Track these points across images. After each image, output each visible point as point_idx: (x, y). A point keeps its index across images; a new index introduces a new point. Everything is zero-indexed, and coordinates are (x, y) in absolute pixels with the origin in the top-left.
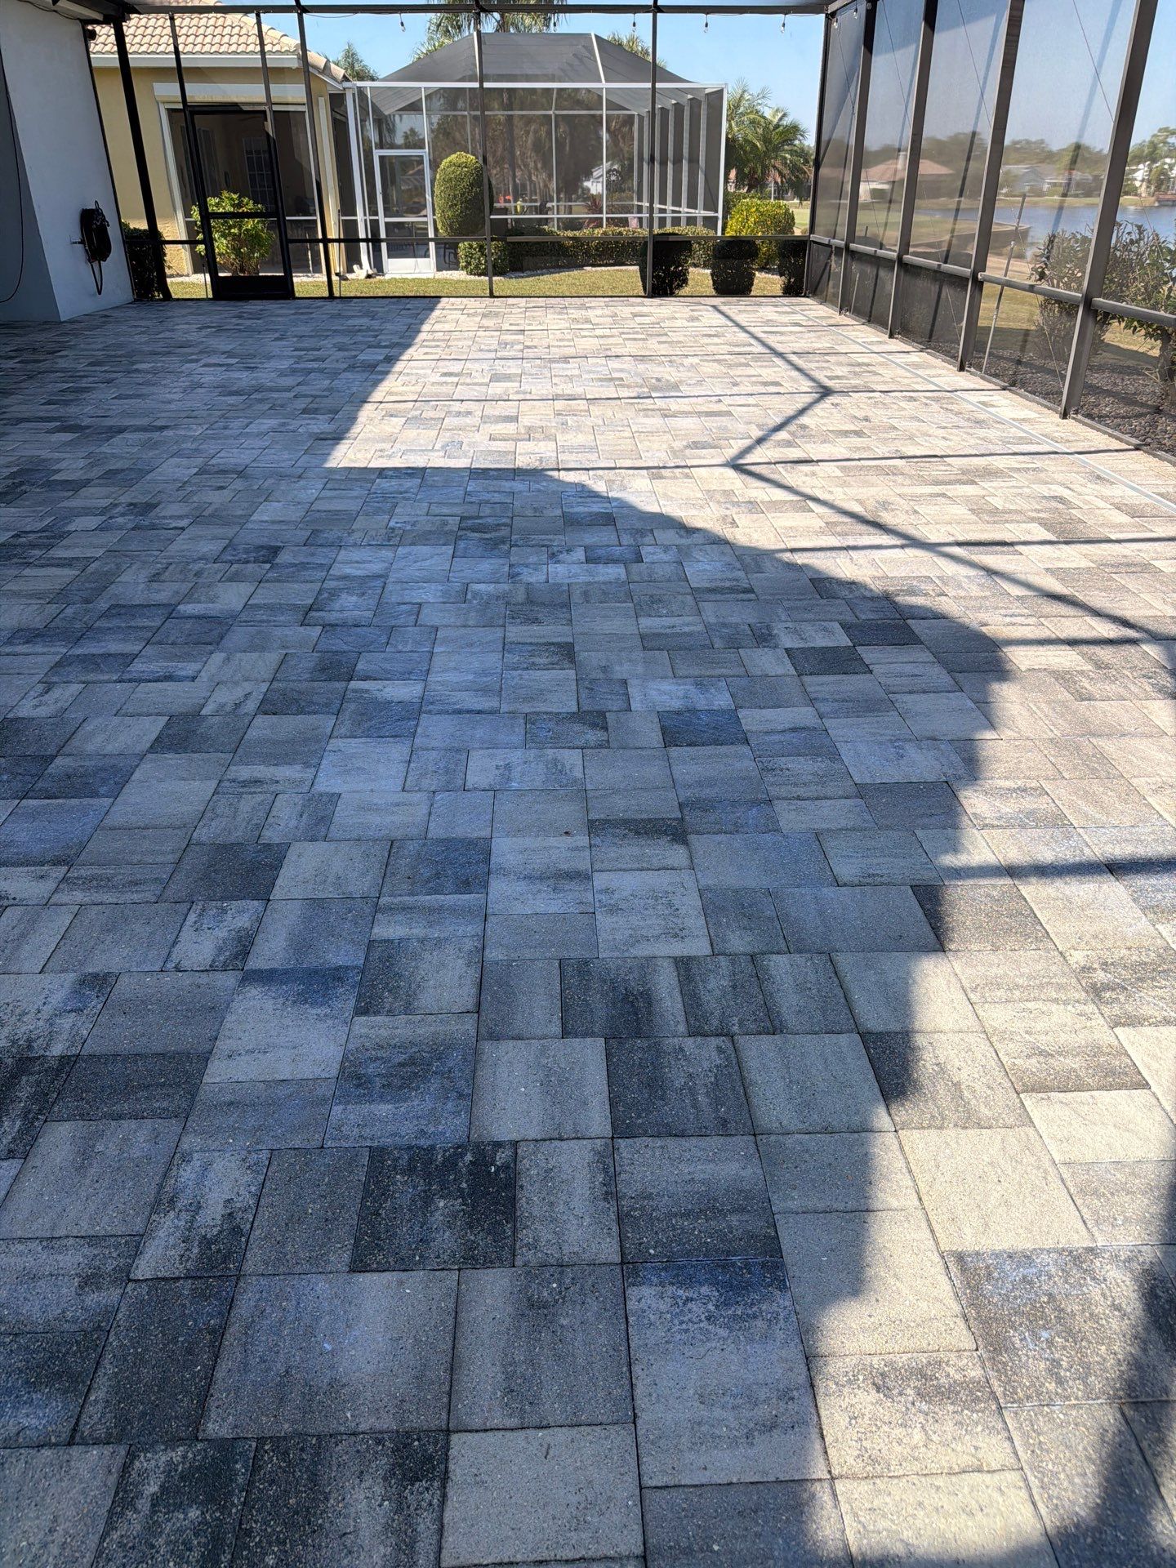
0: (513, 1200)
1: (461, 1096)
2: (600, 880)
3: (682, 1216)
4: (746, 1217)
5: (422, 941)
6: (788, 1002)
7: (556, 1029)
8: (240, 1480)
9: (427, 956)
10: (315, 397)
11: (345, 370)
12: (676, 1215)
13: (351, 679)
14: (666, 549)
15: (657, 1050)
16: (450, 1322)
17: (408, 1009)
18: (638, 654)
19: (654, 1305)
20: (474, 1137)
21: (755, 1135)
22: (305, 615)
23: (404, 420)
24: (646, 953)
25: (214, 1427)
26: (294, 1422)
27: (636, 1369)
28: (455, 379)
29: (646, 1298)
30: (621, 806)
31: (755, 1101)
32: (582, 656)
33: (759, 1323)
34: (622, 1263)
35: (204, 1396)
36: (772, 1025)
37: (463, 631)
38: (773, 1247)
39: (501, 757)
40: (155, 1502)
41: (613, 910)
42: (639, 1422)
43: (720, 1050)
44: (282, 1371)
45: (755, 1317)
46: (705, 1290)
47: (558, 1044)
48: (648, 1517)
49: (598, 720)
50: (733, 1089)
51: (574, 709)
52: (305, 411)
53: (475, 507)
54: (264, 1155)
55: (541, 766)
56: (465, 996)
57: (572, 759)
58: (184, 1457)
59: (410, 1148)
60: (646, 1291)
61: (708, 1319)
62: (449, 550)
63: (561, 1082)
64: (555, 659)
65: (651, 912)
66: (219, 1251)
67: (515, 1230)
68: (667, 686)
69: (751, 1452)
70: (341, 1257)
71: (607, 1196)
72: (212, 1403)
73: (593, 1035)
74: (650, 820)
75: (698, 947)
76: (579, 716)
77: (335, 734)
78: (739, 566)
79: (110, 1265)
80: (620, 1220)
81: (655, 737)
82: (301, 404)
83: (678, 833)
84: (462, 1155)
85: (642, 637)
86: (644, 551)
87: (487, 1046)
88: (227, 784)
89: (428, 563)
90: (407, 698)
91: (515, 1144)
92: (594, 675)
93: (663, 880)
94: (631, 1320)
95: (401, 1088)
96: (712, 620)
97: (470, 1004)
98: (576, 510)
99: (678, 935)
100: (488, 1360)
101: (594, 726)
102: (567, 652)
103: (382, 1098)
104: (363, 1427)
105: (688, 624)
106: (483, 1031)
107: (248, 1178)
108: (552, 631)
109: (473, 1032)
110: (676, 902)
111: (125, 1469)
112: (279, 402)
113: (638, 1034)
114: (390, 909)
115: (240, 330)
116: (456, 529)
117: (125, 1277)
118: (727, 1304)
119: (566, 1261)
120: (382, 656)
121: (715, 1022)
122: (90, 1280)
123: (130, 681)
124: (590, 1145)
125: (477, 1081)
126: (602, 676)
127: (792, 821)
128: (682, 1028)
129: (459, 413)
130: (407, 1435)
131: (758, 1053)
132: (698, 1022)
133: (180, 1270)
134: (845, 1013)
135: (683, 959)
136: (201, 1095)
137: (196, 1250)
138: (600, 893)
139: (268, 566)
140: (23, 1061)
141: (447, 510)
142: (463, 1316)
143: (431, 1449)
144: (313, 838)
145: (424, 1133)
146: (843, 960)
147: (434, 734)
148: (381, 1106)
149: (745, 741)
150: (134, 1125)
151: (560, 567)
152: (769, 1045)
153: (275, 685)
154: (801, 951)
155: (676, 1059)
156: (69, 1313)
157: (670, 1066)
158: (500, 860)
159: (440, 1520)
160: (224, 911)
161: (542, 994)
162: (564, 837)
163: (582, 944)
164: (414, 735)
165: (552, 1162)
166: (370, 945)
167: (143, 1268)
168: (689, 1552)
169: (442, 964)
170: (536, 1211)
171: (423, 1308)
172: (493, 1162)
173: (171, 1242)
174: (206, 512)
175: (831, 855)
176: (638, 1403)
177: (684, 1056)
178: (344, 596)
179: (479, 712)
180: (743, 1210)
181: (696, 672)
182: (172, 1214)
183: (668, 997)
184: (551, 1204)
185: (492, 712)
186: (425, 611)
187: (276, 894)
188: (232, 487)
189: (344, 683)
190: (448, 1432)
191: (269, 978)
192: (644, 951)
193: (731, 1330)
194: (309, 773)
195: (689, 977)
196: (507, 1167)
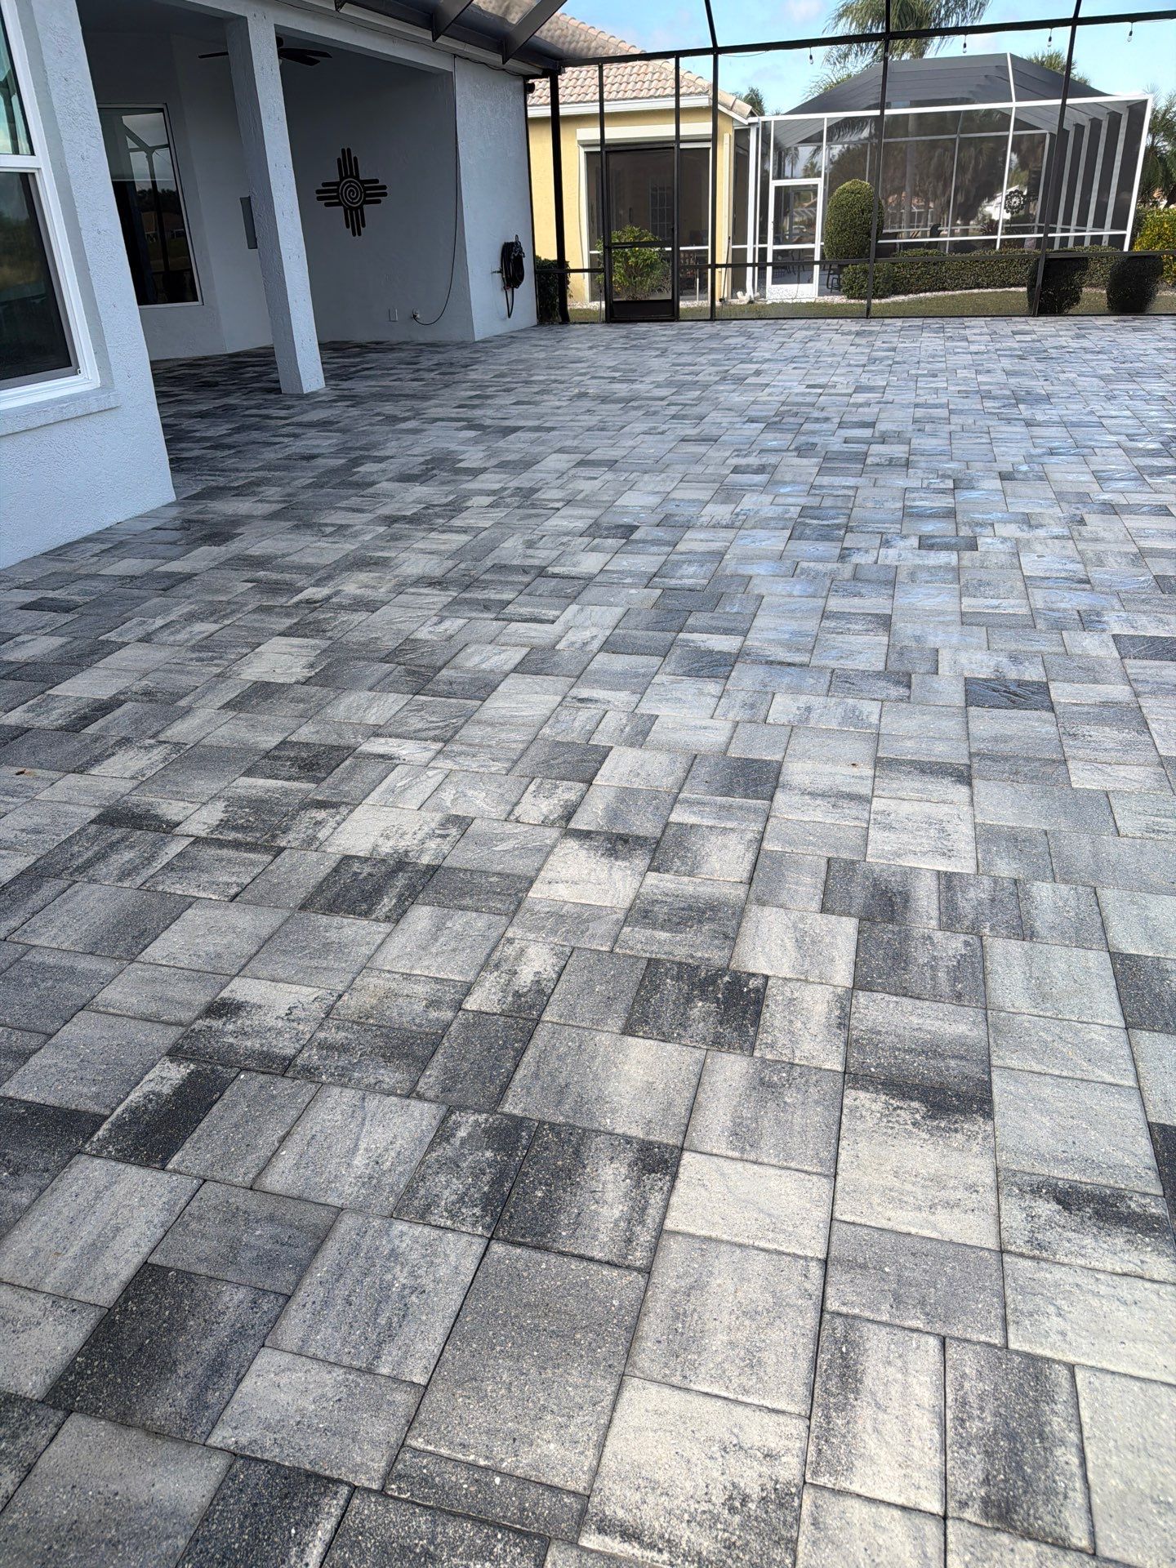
0: (758, 1014)
1: (726, 937)
2: (877, 804)
3: (905, 1051)
4: (964, 1063)
5: (711, 828)
6: (1044, 917)
7: (816, 906)
8: (524, 1142)
9: (713, 838)
10: (686, 405)
11: (716, 383)
12: (899, 1050)
13: (681, 631)
14: (1005, 540)
15: (906, 937)
16: (694, 1081)
17: (690, 874)
18: (955, 629)
19: (867, 1105)
20: (733, 966)
21: (986, 1009)
22: (649, 581)
23: (763, 426)
24: (912, 865)
25: (507, 1108)
26: (568, 1117)
27: (843, 1143)
28: (819, 391)
29: (859, 1098)
30: (909, 749)
31: (990, 984)
32: (899, 626)
33: (959, 1136)
34: (845, 1073)
35: (505, 1088)
36: (1023, 931)
37: (787, 599)
38: (987, 1087)
39: (803, 700)
40: (463, 1143)
41: (889, 827)
42: (839, 1178)
43: (967, 944)
44: (563, 1084)
45: (956, 1131)
46: (915, 1104)
47: (818, 916)
48: (834, 1238)
49: (905, 680)
50: (973, 974)
51: (881, 668)
52: (674, 417)
53: (819, 499)
54: (568, 950)
55: (840, 710)
56: (742, 871)
57: (870, 708)
58: (487, 1120)
59: (680, 964)
60: (862, 1095)
61: (914, 1124)
62: (787, 533)
63: (813, 942)
64: (871, 627)
65: (922, 833)
66: (527, 1002)
67: (756, 1034)
68: (980, 656)
69: (932, 1218)
70: (616, 1023)
71: (840, 1025)
72: (510, 1093)
73: (849, 915)
74: (937, 763)
75: (964, 865)
76: (885, 675)
77: (661, 671)
78: (1078, 559)
79: (448, 997)
80: (847, 1044)
81: (959, 699)
82: (673, 410)
83: (963, 776)
84: (722, 976)
85: (962, 614)
86: (980, 541)
87: (754, 909)
88: (570, 700)
89: (764, 543)
90: (726, 649)
91: (767, 978)
92: (906, 643)
93: (941, 811)
94: (845, 1111)
95: (678, 924)
96: (1040, 604)
97: (745, 876)
98: (918, 503)
99: (947, 854)
100: (721, 1112)
101: (898, 683)
102: (885, 622)
103: (662, 928)
104: (616, 1131)
105: (1013, 606)
106: (752, 897)
107: (554, 960)
108: (874, 602)
109: (743, 896)
110: (949, 828)
111: (444, 1120)
113: (891, 920)
114: (686, 802)
115: (626, 349)
116: (795, 516)
117: (458, 1007)
118: (933, 1117)
119: (797, 1061)
120: (711, 615)
121: (967, 923)
122: (433, 1003)
123: (503, 620)
124: (831, 989)
125: (742, 930)
126: (914, 644)
127: (1083, 778)
128: (934, 923)
129: (817, 420)
130: (651, 1143)
131: (1005, 953)
132: (950, 919)
133: (497, 1009)
134: (1099, 934)
135: (946, 873)
136: (526, 905)
137: (510, 999)
138: (876, 813)
139: (624, 541)
140: (401, 863)
141: (791, 500)
142: (705, 1079)
143: (667, 1156)
144: (632, 745)
145: (692, 957)
146: (1108, 895)
147: (745, 678)
148: (661, 933)
149: (1052, 709)
150: (474, 915)
151: (891, 552)
152: (1016, 947)
153: (617, 631)
154: (1066, 882)
155: (924, 944)
156: (417, 1021)
157: (916, 948)
158: (788, 778)
159: (667, 1201)
160: (557, 787)
161: (808, 880)
162: (851, 768)
163: (852, 850)
164: (727, 678)
165: (796, 995)
166: (667, 825)
167: (471, 1004)
168: (864, 1267)
169: (725, 846)
170: (777, 1023)
171: (674, 1067)
172: (746, 985)
173: (493, 990)
174: (578, 498)
175: (1117, 810)
176: (840, 1165)
177: (932, 944)
178: (685, 566)
179: (789, 664)
180: (962, 1058)
181: (1013, 646)
182: (496, 974)
183: (926, 900)
184: (791, 1022)
185: (802, 665)
186: (754, 581)
187: (598, 781)
188: (603, 478)
189: (674, 634)
190: (682, 1149)
191: (584, 835)
192: (910, 862)
193: (932, 1135)
194: (635, 698)
195: (949, 888)
196: (757, 990)
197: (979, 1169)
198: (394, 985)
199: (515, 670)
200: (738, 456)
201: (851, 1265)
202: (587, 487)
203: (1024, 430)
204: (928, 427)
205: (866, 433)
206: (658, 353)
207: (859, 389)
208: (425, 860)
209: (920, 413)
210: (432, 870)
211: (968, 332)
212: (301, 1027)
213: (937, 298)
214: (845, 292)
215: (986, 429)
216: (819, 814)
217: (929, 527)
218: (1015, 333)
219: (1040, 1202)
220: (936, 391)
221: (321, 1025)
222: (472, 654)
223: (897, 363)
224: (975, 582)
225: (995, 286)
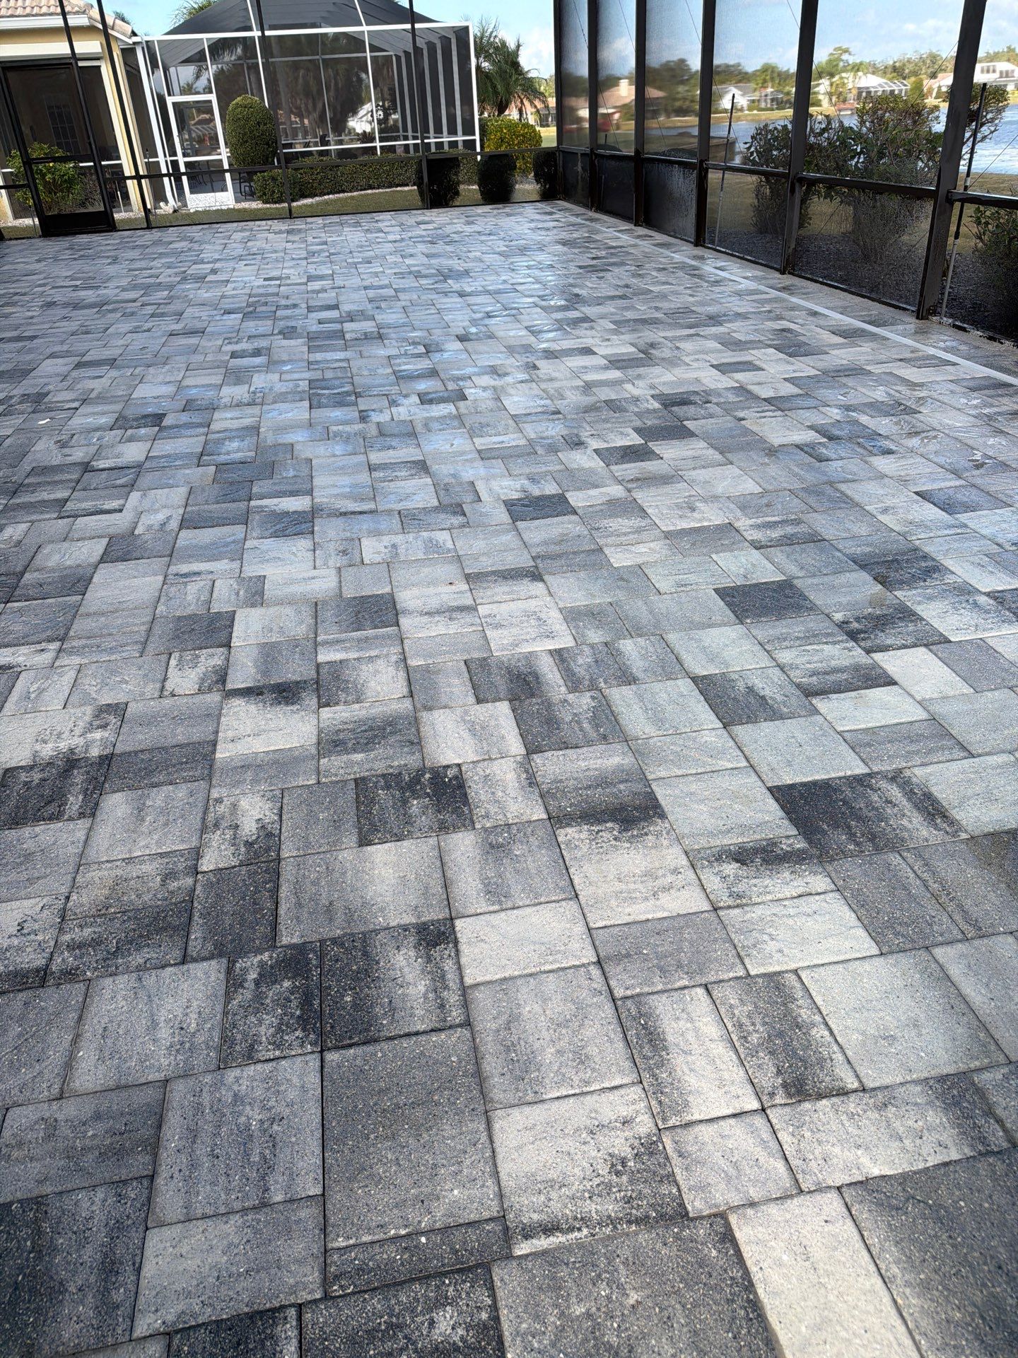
0: (465, 795)
1: (412, 743)
2: (483, 610)
3: (585, 789)
4: (630, 784)
5: (358, 659)
6: (637, 665)
7: (472, 699)
8: (314, 962)
9: (364, 667)
10: (160, 304)
11: (179, 283)
12: (581, 789)
13: (250, 499)
14: (484, 389)
15: (549, 705)
16: (438, 863)
17: (359, 700)
18: (479, 463)
19: (577, 837)
20: (428, 764)
21: (626, 741)
22: (199, 460)
23: (240, 316)
24: (529, 650)
25: (285, 940)
26: (343, 928)
27: (572, 871)
28: (278, 282)
29: (567, 834)
30: (486, 563)
31: (621, 721)
32: (434, 468)
33: (650, 837)
34: (549, 818)
35: (275, 925)
36: (627, 678)
37: (333, 459)
38: (652, 797)
39: (387, 540)
40: (257, 983)
41: (498, 626)
42: (580, 897)
43: (593, 698)
44: (327, 903)
45: (646, 834)
46: (609, 825)
47: (477, 707)
48: (597, 942)
49: (458, 510)
50: (607, 718)
51: (436, 504)
52: (152, 316)
53: (320, 372)
54: (278, 793)
55: (419, 543)
56: (401, 687)
57: (443, 537)
58: (270, 957)
59: (384, 776)
60: (569, 830)
61: (615, 839)
62: (306, 404)
63: (482, 728)
64: (413, 472)
65: (525, 624)
66: (260, 847)
67: (471, 811)
68: (507, 482)
69: (658, 903)
70: (351, 839)
71: (530, 784)
72: (282, 927)
73: (500, 700)
74: (513, 570)
75: (565, 641)
76: (444, 509)
77: (248, 537)
78: (545, 396)
79: (181, 867)
80: (542, 796)
81: (505, 517)
82: (149, 310)
83: (535, 575)
84: (423, 775)
85: (479, 452)
86: (467, 392)
87: (424, 715)
88: (171, 577)
89: (290, 415)
90: (300, 509)
91: (459, 765)
92: (446, 480)
93: (532, 605)
94: (562, 846)
95: (367, 744)
96: (532, 435)
97: (405, 692)
98: (403, 368)
99: (550, 635)
100: (470, 879)
101: (455, 513)
102: (422, 467)
103: (355, 751)
104: (392, 924)
105: (512, 439)
106: (419, 706)
107: (269, 805)
108: (407, 452)
109: (411, 708)
110: (543, 616)
111: (230, 970)
112: (128, 310)
113: (532, 695)
114: (326, 643)
116: (307, 389)
117: (196, 872)
118: (626, 830)
119: (511, 821)
120: (271, 481)
121: (587, 683)
122: (168, 876)
123: (68, 517)
124: (512, 759)
125: (422, 734)
126: (453, 481)
127: (619, 559)
128: (563, 689)
129: (287, 307)
130: (424, 924)
131: (621, 696)
132: (574, 684)
133: (235, 862)
134: (678, 667)
135: (555, 650)
136: (217, 765)
137: (243, 849)
138: (485, 617)
139: (157, 428)
140: (71, 762)
141: (296, 376)
142: (446, 859)
143: (442, 929)
144: (253, 605)
145: (392, 767)
146: (672, 637)
147: (329, 530)
148: (356, 755)
149: (575, 513)
150: (171, 788)
151: (400, 409)
152: (627, 691)
153: (189, 509)
154: (640, 636)
155: (563, 706)
156: (159, 896)
157: (559, 711)
158: (403, 605)
159: (458, 963)
160: (198, 657)
161: (456, 681)
162: (450, 586)
163: (479, 649)
164: (313, 533)
165: (488, 772)
166: (318, 666)
167: (207, 864)
168: (628, 956)
169: (377, 672)
170: (483, 798)
171: (417, 858)
172: (446, 776)
173: (223, 847)
174: (92, 396)
175: (652, 576)
176: (577, 887)
177: (569, 704)
178: (227, 443)
179: (361, 513)
180: (627, 781)
181: (528, 471)
182: (218, 832)
183: (550, 672)
184: (493, 793)
185: (371, 512)
186: (297, 447)
187: (235, 642)
188: (109, 375)
189: (246, 503)
190: (452, 919)
191: (247, 693)
192: (526, 648)
193: (631, 843)
194: (236, 565)
195: (563, 660)
196: (456, 778)
197: (675, 857)
198: (119, 872)
199: (102, 560)
200: (230, 343)
201: (619, 958)
202: (97, 385)
203: (460, 300)
204: (383, 305)
205: (334, 314)
206: (109, 261)
207: (311, 278)
208: (95, 752)
209: (371, 293)
210: (107, 760)
211: (380, 225)
212: (40, 938)
213: (340, 199)
214: (260, 198)
215: (430, 302)
216: (440, 628)
217: (422, 386)
218: (418, 223)
219: (725, 865)
220: (376, 274)
221: (60, 929)
222: (50, 554)
223: (333, 254)
224: (477, 425)
225: (384, 187)
